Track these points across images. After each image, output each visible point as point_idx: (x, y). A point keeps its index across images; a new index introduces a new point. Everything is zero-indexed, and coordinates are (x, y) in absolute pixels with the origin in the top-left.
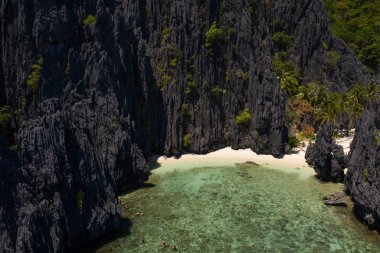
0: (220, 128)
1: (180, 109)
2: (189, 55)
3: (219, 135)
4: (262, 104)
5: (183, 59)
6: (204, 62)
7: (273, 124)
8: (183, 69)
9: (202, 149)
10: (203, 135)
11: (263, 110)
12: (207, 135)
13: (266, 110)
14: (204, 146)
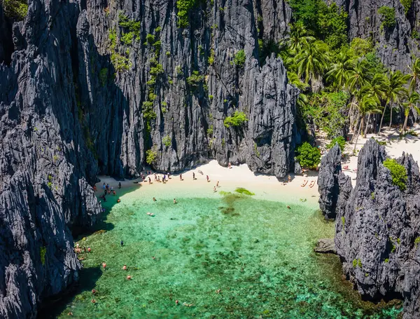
0: (200, 135)
1: (140, 109)
2: (153, 26)
3: (199, 145)
4: (261, 102)
5: (144, 34)
6: (175, 36)
7: (275, 133)
8: (143, 47)
9: (173, 169)
10: (175, 147)
11: (262, 112)
12: (181, 146)
13: (266, 112)
14: (176, 164)
